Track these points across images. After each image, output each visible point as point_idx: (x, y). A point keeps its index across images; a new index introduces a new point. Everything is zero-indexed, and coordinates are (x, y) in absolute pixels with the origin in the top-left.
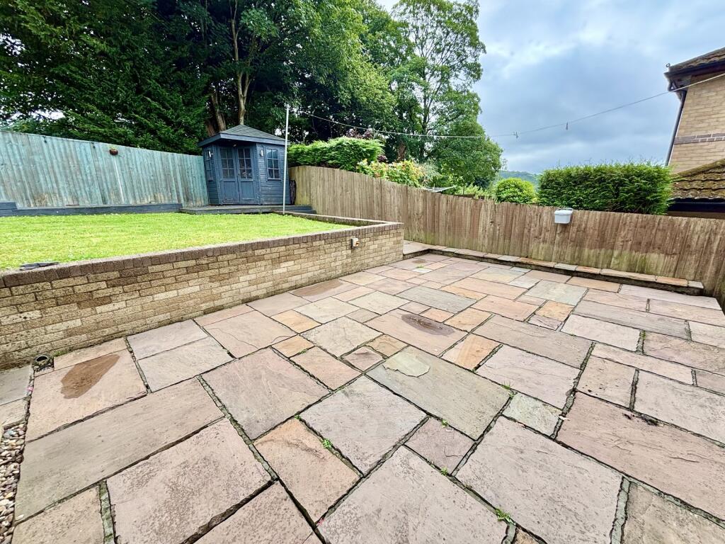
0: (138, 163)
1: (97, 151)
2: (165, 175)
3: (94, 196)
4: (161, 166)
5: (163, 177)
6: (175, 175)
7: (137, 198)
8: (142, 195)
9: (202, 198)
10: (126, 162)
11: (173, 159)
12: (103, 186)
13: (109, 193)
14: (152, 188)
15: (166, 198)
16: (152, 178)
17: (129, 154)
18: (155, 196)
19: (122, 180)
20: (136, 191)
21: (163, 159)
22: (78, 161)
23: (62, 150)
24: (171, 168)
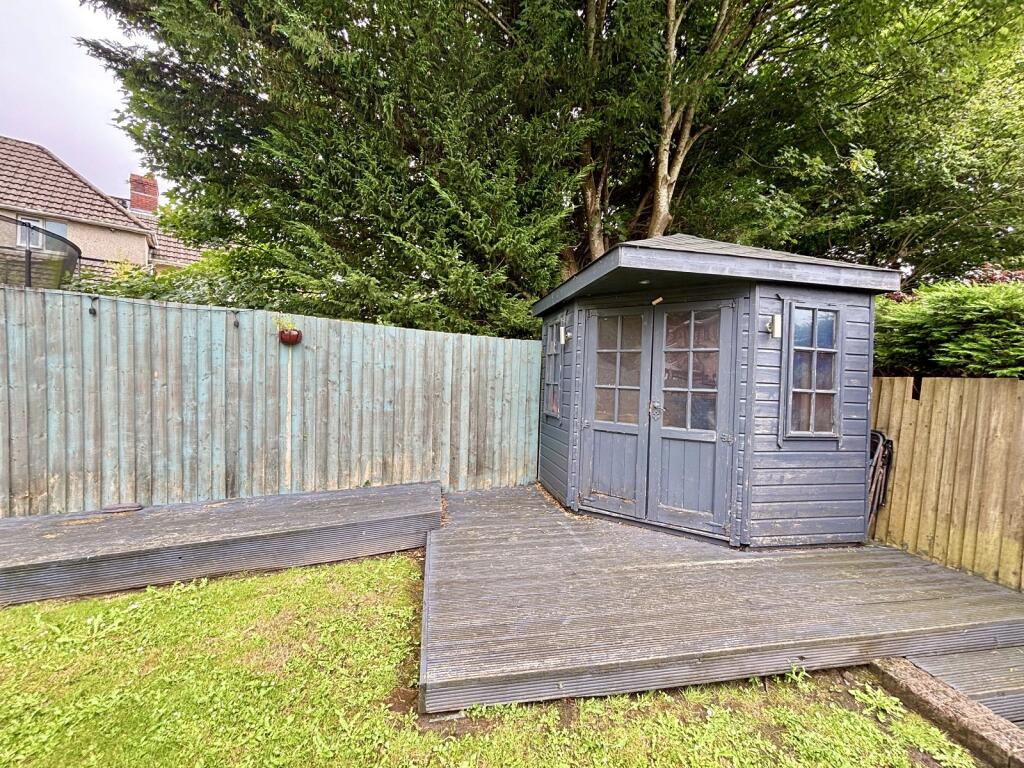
0: (356, 367)
1: (245, 335)
2: (426, 398)
3: (204, 472)
4: (419, 371)
5: (419, 404)
6: (455, 396)
7: (333, 470)
8: (349, 461)
9: (521, 464)
10: (320, 365)
11: (460, 349)
12: (237, 440)
13: (251, 459)
14: (383, 437)
15: (418, 467)
16: (388, 408)
17: (335, 339)
18: (385, 464)
19: (298, 420)
20: (333, 448)
21: (431, 353)
22: (180, 367)
23: (141, 338)
24: (448, 380)
